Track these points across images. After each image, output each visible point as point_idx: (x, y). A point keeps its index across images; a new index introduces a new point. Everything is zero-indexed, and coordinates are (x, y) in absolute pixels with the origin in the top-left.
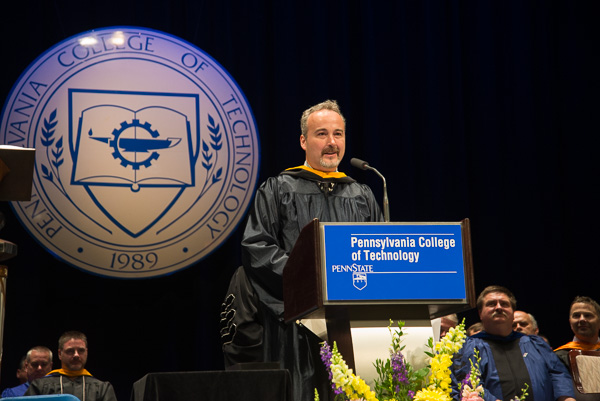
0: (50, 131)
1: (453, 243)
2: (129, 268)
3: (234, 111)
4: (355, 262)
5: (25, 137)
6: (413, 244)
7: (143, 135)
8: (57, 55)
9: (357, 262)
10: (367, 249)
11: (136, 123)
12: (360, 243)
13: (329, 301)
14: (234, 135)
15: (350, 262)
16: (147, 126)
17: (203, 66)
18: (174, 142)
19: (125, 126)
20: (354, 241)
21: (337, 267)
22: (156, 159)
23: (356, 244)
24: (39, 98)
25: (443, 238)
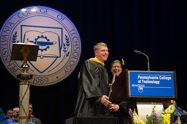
0: (15, 38)
1: (170, 78)
2: (39, 83)
3: (74, 34)
4: (139, 84)
5: (7, 40)
6: (158, 78)
7: (44, 40)
8: (17, 14)
9: (140, 84)
10: (143, 79)
11: (42, 37)
12: (141, 78)
13: (131, 96)
14: (74, 41)
15: (138, 84)
16: (46, 38)
17: (64, 19)
18: (54, 43)
19: (39, 37)
20: (139, 77)
21: (133, 85)
22: (49, 48)
23: (139, 78)
24: (11, 28)
25: (167, 76)
